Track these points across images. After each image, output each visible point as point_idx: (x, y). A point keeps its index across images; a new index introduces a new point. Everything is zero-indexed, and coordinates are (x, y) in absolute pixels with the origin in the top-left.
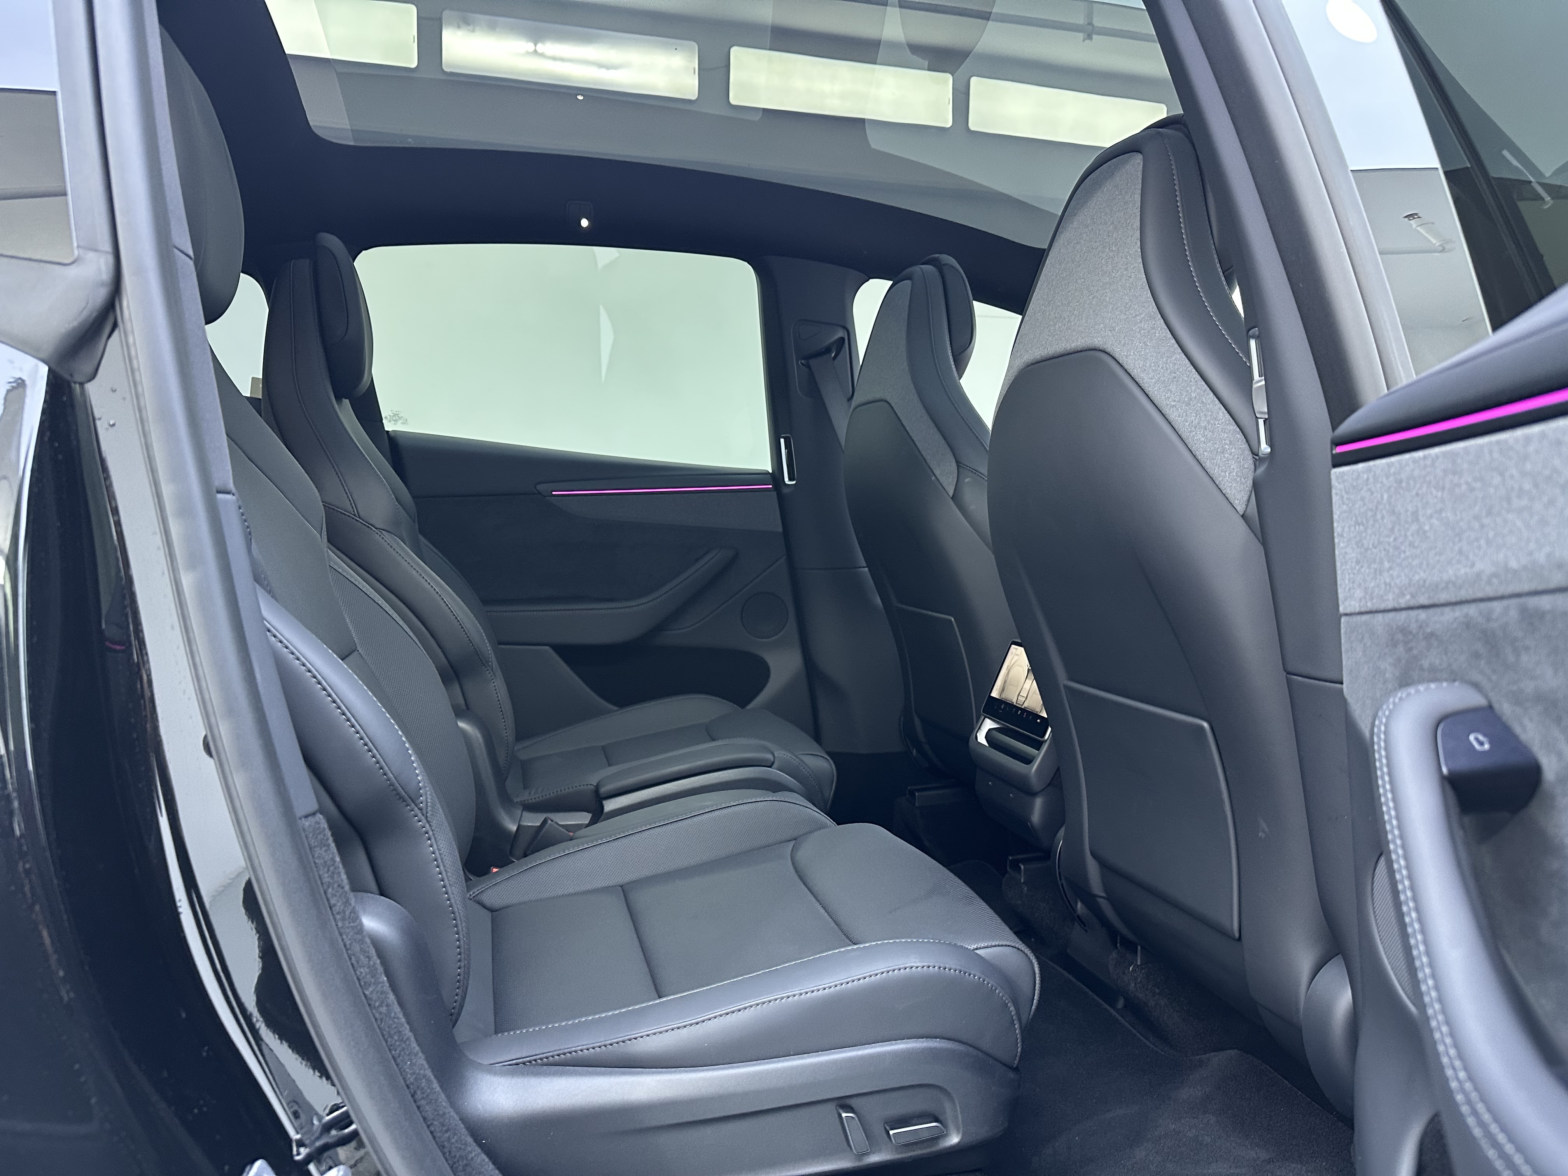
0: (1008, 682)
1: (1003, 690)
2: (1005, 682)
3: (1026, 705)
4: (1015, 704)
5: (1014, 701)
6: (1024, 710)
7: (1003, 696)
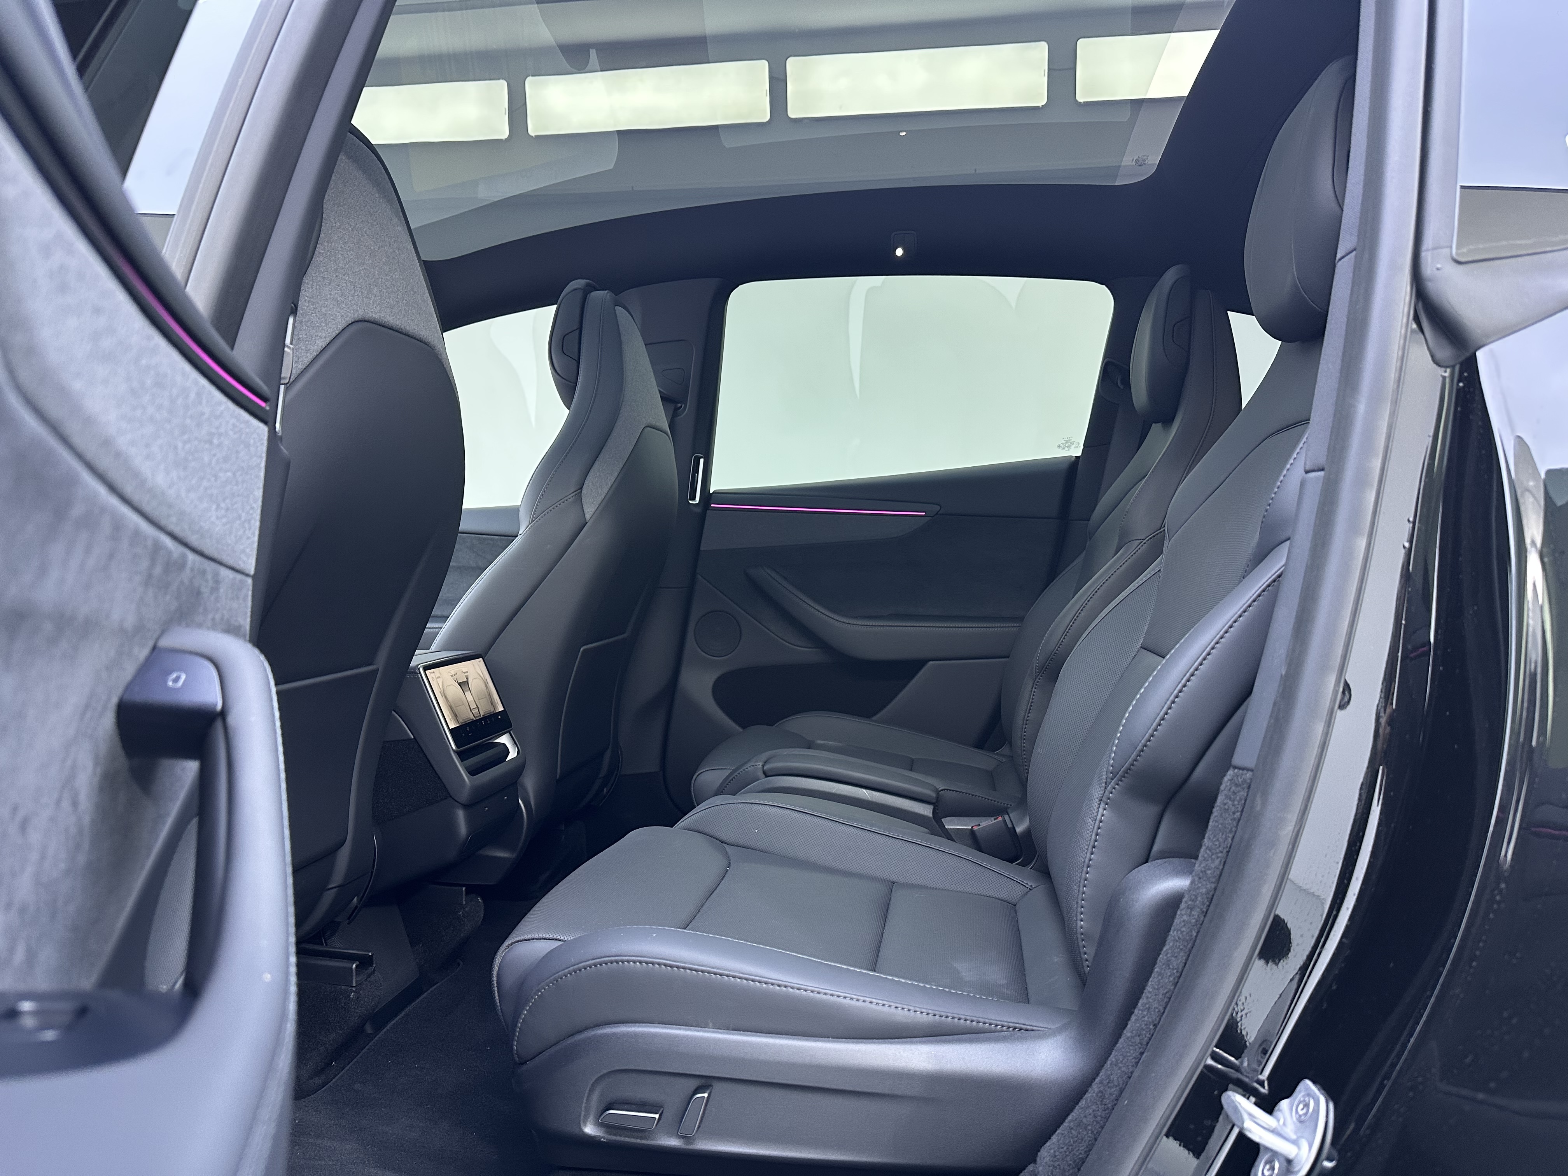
0: (453, 706)
1: (456, 715)
2: (451, 708)
3: (482, 714)
4: (474, 719)
5: (472, 717)
6: (485, 718)
7: (461, 721)
